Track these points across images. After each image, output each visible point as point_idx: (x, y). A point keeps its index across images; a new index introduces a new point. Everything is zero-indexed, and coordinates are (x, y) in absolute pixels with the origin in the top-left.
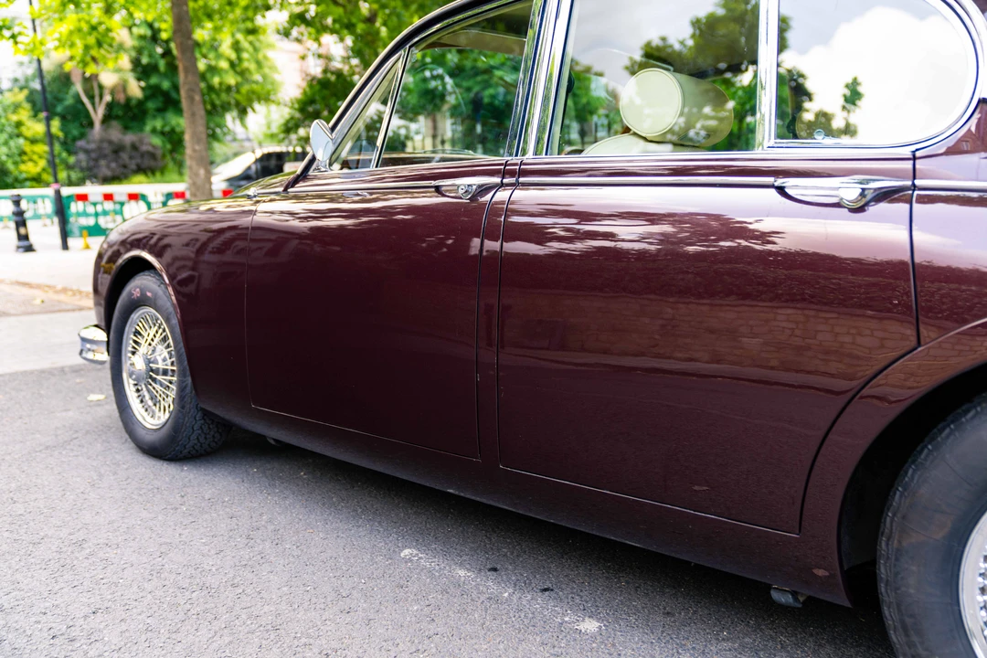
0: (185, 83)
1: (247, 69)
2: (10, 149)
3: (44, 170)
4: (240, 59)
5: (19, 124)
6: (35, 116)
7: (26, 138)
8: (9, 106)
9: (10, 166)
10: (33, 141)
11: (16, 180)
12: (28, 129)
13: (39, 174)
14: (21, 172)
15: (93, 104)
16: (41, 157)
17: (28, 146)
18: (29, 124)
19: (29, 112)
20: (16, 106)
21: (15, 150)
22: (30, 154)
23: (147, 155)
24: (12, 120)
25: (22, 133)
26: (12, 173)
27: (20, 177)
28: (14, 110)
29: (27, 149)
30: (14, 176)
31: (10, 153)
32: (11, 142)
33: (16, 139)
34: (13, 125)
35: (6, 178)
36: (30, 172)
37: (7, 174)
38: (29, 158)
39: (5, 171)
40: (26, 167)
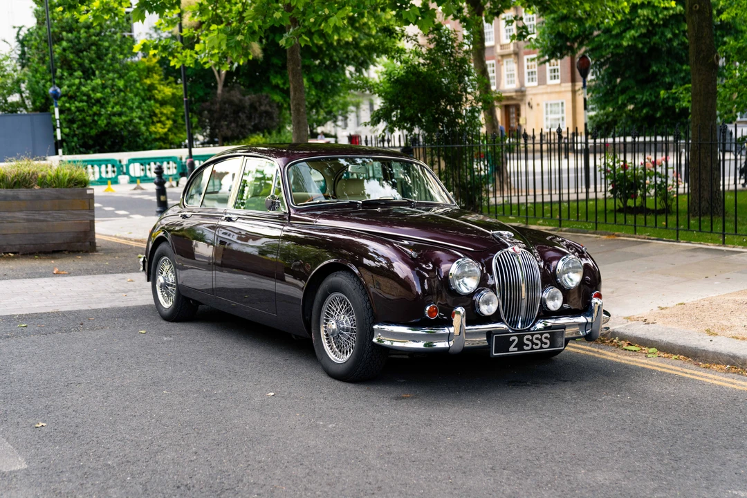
2: (143, 111)
3: (170, 130)
5: (151, 88)
6: (166, 78)
7: (156, 101)
8: (143, 70)
9: (143, 129)
10: (163, 103)
11: (146, 140)
12: (159, 91)
13: (166, 134)
14: (150, 133)
16: (168, 119)
17: (157, 108)
18: (161, 87)
19: (160, 75)
20: (149, 71)
21: (146, 112)
22: (159, 116)
23: (264, 115)
24: (145, 83)
25: (153, 96)
26: (143, 134)
27: (150, 139)
28: (148, 73)
29: (157, 111)
30: (145, 137)
31: (143, 115)
32: (143, 104)
33: (147, 102)
34: (146, 88)
35: (138, 140)
36: (159, 133)
37: (139, 136)
38: (158, 120)
39: (137, 132)
40: (156, 128)
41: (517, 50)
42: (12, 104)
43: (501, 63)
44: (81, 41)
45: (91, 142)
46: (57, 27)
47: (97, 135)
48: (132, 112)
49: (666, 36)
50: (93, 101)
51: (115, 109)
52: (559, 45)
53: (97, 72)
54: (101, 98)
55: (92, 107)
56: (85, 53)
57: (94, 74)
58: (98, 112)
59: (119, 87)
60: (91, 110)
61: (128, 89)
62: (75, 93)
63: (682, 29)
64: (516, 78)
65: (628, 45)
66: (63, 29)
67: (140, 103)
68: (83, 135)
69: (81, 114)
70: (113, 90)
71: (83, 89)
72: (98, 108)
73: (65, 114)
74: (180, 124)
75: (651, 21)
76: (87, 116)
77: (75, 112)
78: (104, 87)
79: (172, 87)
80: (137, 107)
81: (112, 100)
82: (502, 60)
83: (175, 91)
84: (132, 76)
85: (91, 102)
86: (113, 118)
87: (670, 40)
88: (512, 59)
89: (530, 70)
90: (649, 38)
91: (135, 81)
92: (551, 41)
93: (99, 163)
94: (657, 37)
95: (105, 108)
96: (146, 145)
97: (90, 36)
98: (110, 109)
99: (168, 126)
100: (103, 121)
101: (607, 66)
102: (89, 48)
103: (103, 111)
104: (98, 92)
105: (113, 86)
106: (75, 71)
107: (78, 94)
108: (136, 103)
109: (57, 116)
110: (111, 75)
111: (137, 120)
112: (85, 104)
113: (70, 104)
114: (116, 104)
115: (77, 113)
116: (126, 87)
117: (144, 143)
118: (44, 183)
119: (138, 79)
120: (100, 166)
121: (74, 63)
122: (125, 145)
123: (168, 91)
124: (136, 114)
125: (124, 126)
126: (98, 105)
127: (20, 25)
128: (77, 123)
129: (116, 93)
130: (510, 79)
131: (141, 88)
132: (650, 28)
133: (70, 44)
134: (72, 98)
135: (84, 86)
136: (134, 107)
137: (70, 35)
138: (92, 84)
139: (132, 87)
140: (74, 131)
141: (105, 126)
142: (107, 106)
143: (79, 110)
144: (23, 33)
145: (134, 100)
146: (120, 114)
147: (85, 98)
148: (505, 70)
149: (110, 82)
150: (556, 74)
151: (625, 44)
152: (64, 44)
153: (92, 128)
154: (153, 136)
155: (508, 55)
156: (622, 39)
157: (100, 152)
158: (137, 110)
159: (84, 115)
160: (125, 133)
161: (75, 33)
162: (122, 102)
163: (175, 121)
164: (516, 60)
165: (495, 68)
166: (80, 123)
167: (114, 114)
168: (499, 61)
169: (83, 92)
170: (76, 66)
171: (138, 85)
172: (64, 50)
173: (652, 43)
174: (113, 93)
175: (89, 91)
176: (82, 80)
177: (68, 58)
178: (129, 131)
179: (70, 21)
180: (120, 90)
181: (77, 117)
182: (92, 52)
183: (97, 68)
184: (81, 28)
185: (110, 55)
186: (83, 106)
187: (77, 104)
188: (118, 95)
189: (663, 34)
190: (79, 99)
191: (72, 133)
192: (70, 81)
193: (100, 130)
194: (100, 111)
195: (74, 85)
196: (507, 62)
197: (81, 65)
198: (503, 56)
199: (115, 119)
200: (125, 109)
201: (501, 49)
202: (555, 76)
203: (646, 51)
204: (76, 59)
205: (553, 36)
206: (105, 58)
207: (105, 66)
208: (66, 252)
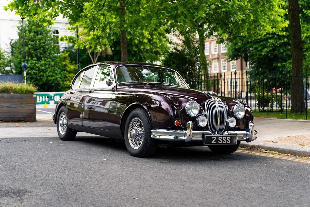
1: (155, 42)
2: (61, 75)
4: (153, 39)
5: (65, 65)
6: (71, 62)
7: (67, 71)
8: (62, 58)
9: (61, 82)
10: (70, 72)
11: (62, 87)
12: (69, 67)
14: (64, 85)
15: (93, 58)
17: (67, 74)
18: (69, 65)
19: (69, 61)
20: (65, 58)
21: (63, 76)
22: (68, 77)
24: (63, 64)
25: (66, 69)
26: (61, 85)
27: (64, 87)
28: (64, 60)
29: (67, 75)
31: (61, 77)
32: (62, 72)
33: (63, 72)
34: (63, 66)
35: (59, 87)
36: (68, 85)
37: (59, 86)
38: (67, 79)
39: (58, 84)
40: (67, 83)
41: (218, 57)
42: (7, 71)
44: (37, 45)
46: (27, 39)
47: (42, 85)
48: (57, 76)
49: (280, 51)
50: (41, 70)
51: (50, 74)
52: (236, 54)
53: (43, 59)
54: (44, 69)
55: (40, 73)
56: (38, 50)
57: (42, 59)
58: (42, 75)
61: (56, 66)
62: (33, 67)
63: (287, 48)
64: (218, 68)
65: (265, 55)
66: (29, 40)
67: (60, 72)
68: (36, 84)
69: (35, 76)
70: (49, 66)
71: (37, 65)
72: (43, 73)
73: (29, 75)
75: (274, 45)
76: (38, 76)
78: (45, 64)
79: (74, 65)
80: (59, 74)
81: (49, 70)
82: (212, 61)
83: (75, 67)
84: (57, 61)
85: (40, 70)
86: (49, 78)
87: (282, 53)
88: (216, 60)
89: (224, 65)
90: (273, 51)
91: (59, 63)
92: (233, 52)
93: (42, 95)
94: (277, 51)
95: (46, 73)
96: (62, 90)
97: (41, 44)
98: (48, 74)
100: (44, 79)
101: (256, 63)
102: (40, 49)
103: (45, 75)
104: (43, 67)
105: (49, 64)
106: (34, 58)
107: (35, 67)
108: (59, 72)
109: (25, 75)
110: (49, 60)
111: (59, 79)
112: (37, 71)
113: (31, 71)
114: (50, 72)
115: (34, 75)
116: (55, 65)
119: (60, 62)
120: (42, 96)
121: (33, 54)
122: (53, 89)
123: (72, 67)
124: (59, 76)
125: (53, 81)
126: (43, 72)
127: (12, 39)
128: (34, 79)
129: (50, 67)
130: (215, 69)
131: (61, 66)
132: (274, 48)
133: (32, 47)
134: (32, 69)
135: (37, 64)
136: (58, 73)
137: (32, 43)
138: (41, 63)
139: (57, 65)
141: (46, 81)
142: (46, 72)
143: (35, 74)
144: (13, 42)
145: (58, 71)
146: (52, 76)
147: (37, 69)
148: (213, 65)
149: (48, 63)
150: (235, 67)
151: (263, 54)
152: (29, 46)
153: (40, 82)
154: (65, 86)
155: (215, 59)
156: (262, 52)
157: (42, 92)
158: (59, 75)
159: (37, 76)
160: (53, 84)
161: (34, 42)
162: (53, 71)
164: (218, 61)
166: (35, 79)
167: (49, 76)
170: (34, 56)
171: (60, 64)
172: (29, 49)
173: (275, 54)
174: (49, 67)
175: (39, 66)
176: (36, 62)
177: (31, 52)
178: (55, 83)
179: (33, 37)
180: (52, 66)
181: (34, 77)
182: (41, 50)
183: (43, 57)
184: (37, 40)
185: (49, 52)
186: (36, 72)
187: (34, 71)
188: (51, 68)
189: (279, 50)
190: (35, 69)
192: (31, 62)
193: (43, 82)
194: (43, 75)
195: (33, 63)
196: (214, 62)
197: (36, 56)
198: (212, 59)
200: (54, 74)
201: (212, 56)
203: (272, 57)
204: (34, 53)
205: (233, 50)
206: (47, 53)
207: (47, 56)
208: (23, 121)
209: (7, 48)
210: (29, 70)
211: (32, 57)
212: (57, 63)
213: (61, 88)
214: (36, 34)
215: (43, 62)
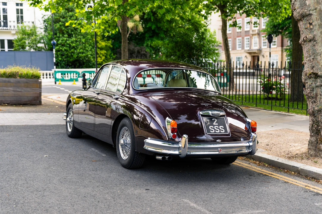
0: (123, 46)
2: (92, 52)
3: (103, 60)
5: (97, 42)
7: (99, 48)
8: (94, 35)
9: (92, 59)
10: (101, 49)
12: (100, 44)
13: (102, 62)
16: (103, 56)
17: (99, 51)
18: (100, 42)
19: (101, 37)
21: (94, 53)
22: (99, 54)
23: (143, 55)
25: (97, 46)
29: (99, 52)
30: (93, 63)
31: (92, 54)
32: (93, 49)
35: (90, 64)
36: (99, 62)
38: (99, 56)
39: (89, 61)
41: (259, 32)
42: (39, 48)
43: (252, 38)
45: (70, 64)
46: (59, 16)
47: (73, 61)
48: (88, 53)
50: (72, 47)
51: (81, 51)
53: (74, 35)
54: (75, 46)
55: (71, 50)
57: (73, 36)
58: (73, 52)
59: (83, 42)
60: (71, 51)
61: (87, 43)
62: (64, 43)
64: (258, 45)
66: (61, 17)
67: (91, 49)
68: (67, 61)
69: (66, 52)
70: (80, 43)
71: (68, 42)
72: (74, 50)
73: (60, 52)
74: (108, 58)
76: (69, 53)
77: (64, 51)
78: (76, 41)
79: (105, 42)
81: (80, 47)
82: (253, 37)
83: (107, 44)
84: (88, 38)
86: (80, 54)
88: (257, 36)
89: (264, 41)
95: (76, 50)
96: (93, 66)
98: (78, 51)
99: (103, 59)
100: (75, 55)
103: (76, 51)
104: (74, 43)
106: (65, 34)
107: (66, 44)
108: (90, 49)
109: (54, 52)
110: (80, 37)
111: (90, 56)
112: (68, 48)
113: (62, 48)
114: (81, 49)
115: (65, 52)
116: (86, 42)
117: (93, 65)
118: (21, 76)
119: (91, 39)
120: (71, 73)
121: (65, 31)
123: (104, 44)
124: (90, 53)
125: (84, 58)
126: (74, 49)
127: (45, 15)
128: (65, 56)
129: (81, 44)
130: (255, 45)
133: (63, 23)
134: (63, 45)
135: (68, 41)
136: (89, 50)
137: (63, 20)
138: (71, 40)
139: (88, 42)
140: (64, 59)
141: (77, 57)
142: (77, 49)
143: (65, 50)
144: (46, 17)
145: (89, 47)
146: (83, 53)
147: (68, 46)
148: (254, 41)
149: (79, 40)
150: (275, 43)
152: (60, 23)
153: (71, 58)
155: (255, 35)
158: (90, 51)
159: (68, 52)
160: (85, 61)
161: (65, 19)
162: (84, 48)
163: (106, 57)
164: (258, 37)
165: (249, 40)
166: (66, 56)
167: (80, 53)
168: (251, 37)
169: (67, 43)
170: (65, 33)
171: (91, 41)
172: (61, 26)
174: (80, 44)
175: (70, 43)
176: (67, 38)
177: (62, 29)
178: (86, 60)
179: (64, 14)
180: (83, 43)
183: (74, 34)
184: (68, 17)
186: (67, 49)
187: (65, 48)
188: (82, 45)
190: (66, 46)
191: (63, 60)
192: (62, 38)
193: (74, 59)
194: (74, 51)
195: (64, 40)
196: (254, 38)
197: (67, 32)
198: (253, 35)
199: (80, 55)
200: (84, 51)
201: (252, 32)
202: (274, 44)
204: (66, 30)
206: (78, 30)
207: (78, 33)
208: (29, 105)
209: (40, 23)
210: (60, 47)
211: (63, 34)
212: (88, 40)
213: (92, 64)
214: (67, 11)
215: (74, 39)
